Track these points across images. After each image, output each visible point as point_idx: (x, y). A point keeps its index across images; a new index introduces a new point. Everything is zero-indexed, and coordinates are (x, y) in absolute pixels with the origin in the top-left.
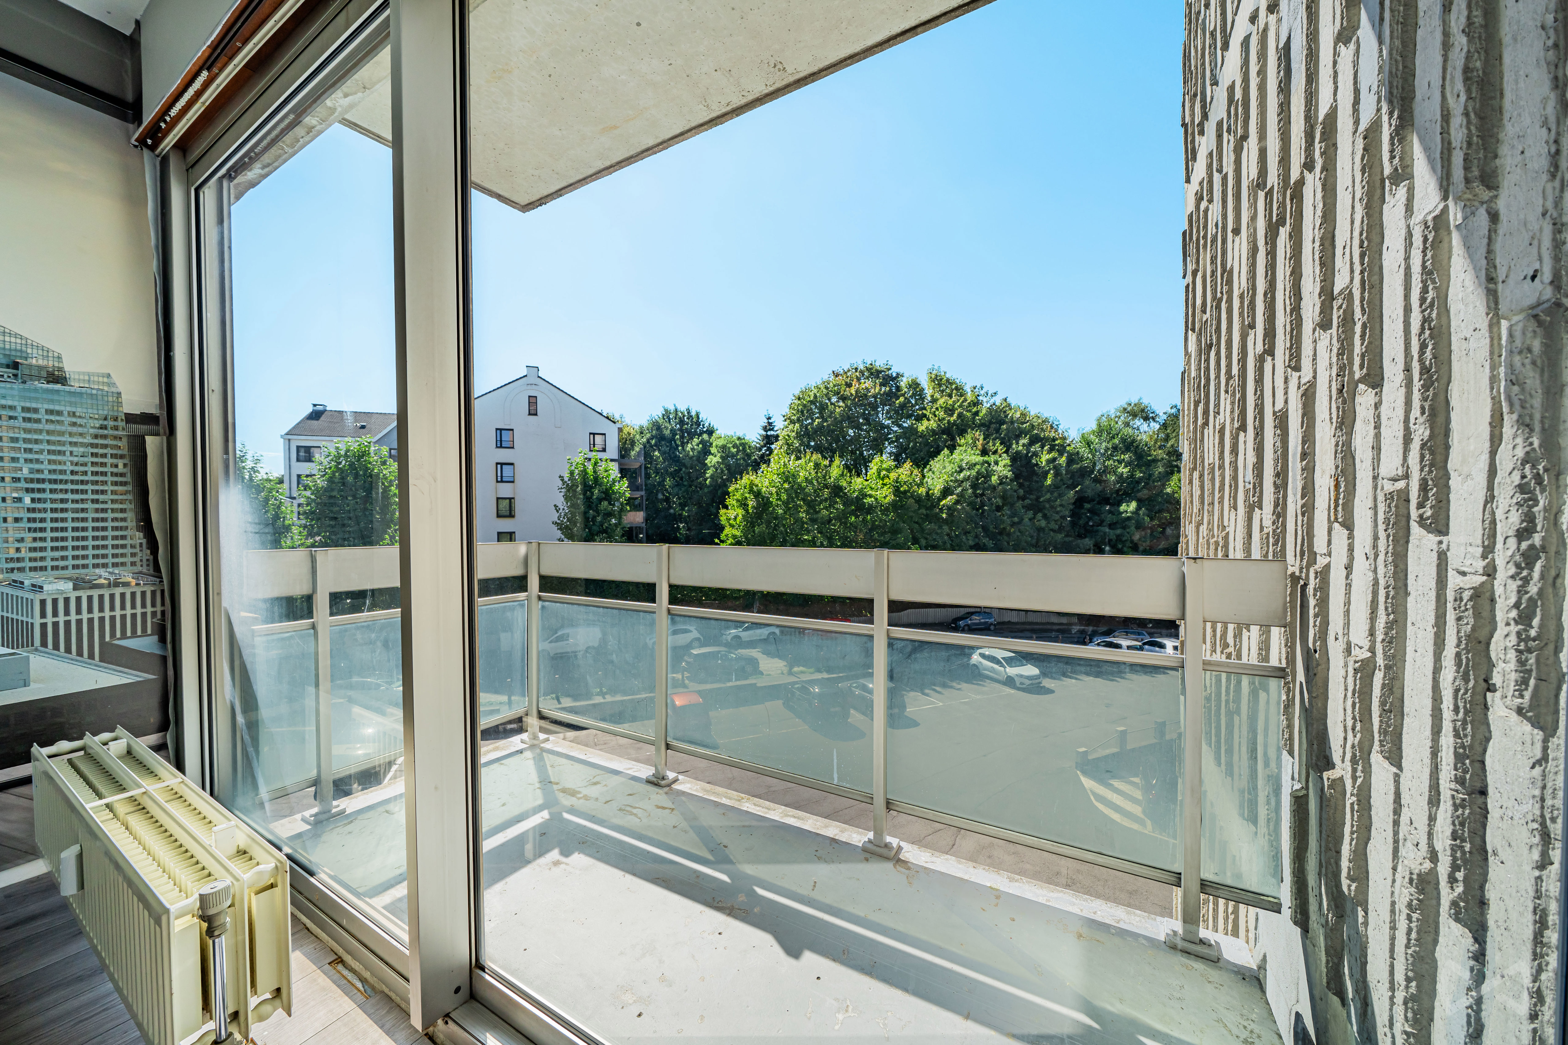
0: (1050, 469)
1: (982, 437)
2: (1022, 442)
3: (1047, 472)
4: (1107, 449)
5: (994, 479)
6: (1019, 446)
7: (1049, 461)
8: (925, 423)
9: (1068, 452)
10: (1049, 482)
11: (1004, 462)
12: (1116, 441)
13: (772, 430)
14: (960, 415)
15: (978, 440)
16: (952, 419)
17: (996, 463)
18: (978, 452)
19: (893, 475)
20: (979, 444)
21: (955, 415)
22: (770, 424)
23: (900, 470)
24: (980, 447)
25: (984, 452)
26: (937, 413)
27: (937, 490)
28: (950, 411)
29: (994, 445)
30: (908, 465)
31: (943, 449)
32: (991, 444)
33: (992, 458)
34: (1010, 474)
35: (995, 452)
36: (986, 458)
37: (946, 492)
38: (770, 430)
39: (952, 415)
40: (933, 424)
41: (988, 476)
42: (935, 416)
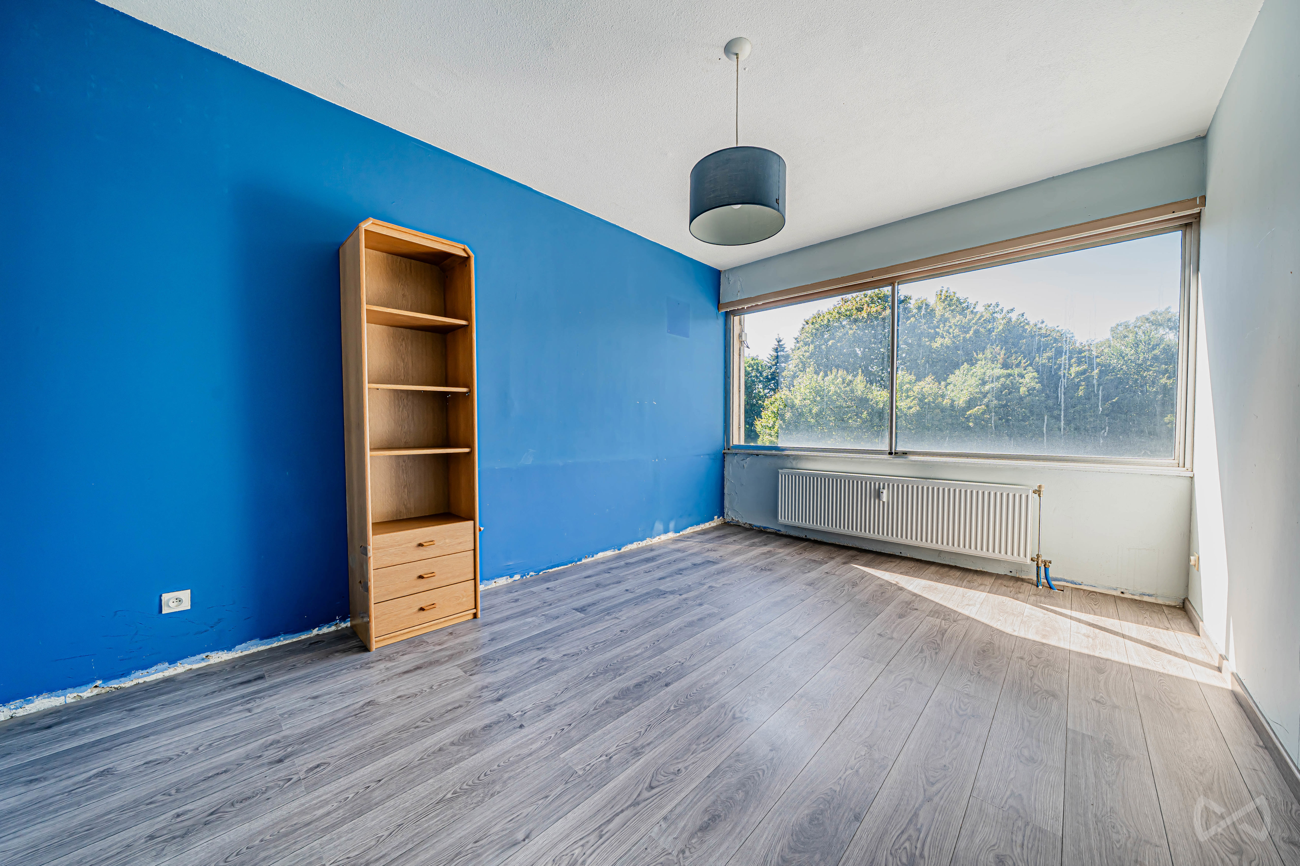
0: (1081, 380)
1: (1003, 352)
2: (1045, 355)
3: (1078, 385)
4: (1145, 360)
5: (1023, 390)
6: (1042, 359)
7: (1078, 374)
8: (939, 341)
9: (1098, 364)
10: (1081, 393)
11: (1031, 375)
12: (1156, 352)
13: (783, 351)
14: (976, 332)
15: (999, 354)
16: (968, 336)
17: (1022, 376)
18: (999, 365)
19: (916, 389)
20: (1001, 358)
21: (971, 332)
22: (780, 346)
23: (922, 383)
24: (1001, 361)
25: (1005, 366)
26: (951, 331)
27: (961, 401)
28: (965, 329)
29: (1016, 359)
30: (929, 379)
31: (963, 364)
32: (1013, 357)
33: (1016, 371)
34: (1038, 386)
35: (1018, 365)
36: (1009, 371)
37: (971, 403)
38: (780, 351)
39: (967, 332)
40: (947, 341)
41: (1013, 388)
42: (950, 334)
